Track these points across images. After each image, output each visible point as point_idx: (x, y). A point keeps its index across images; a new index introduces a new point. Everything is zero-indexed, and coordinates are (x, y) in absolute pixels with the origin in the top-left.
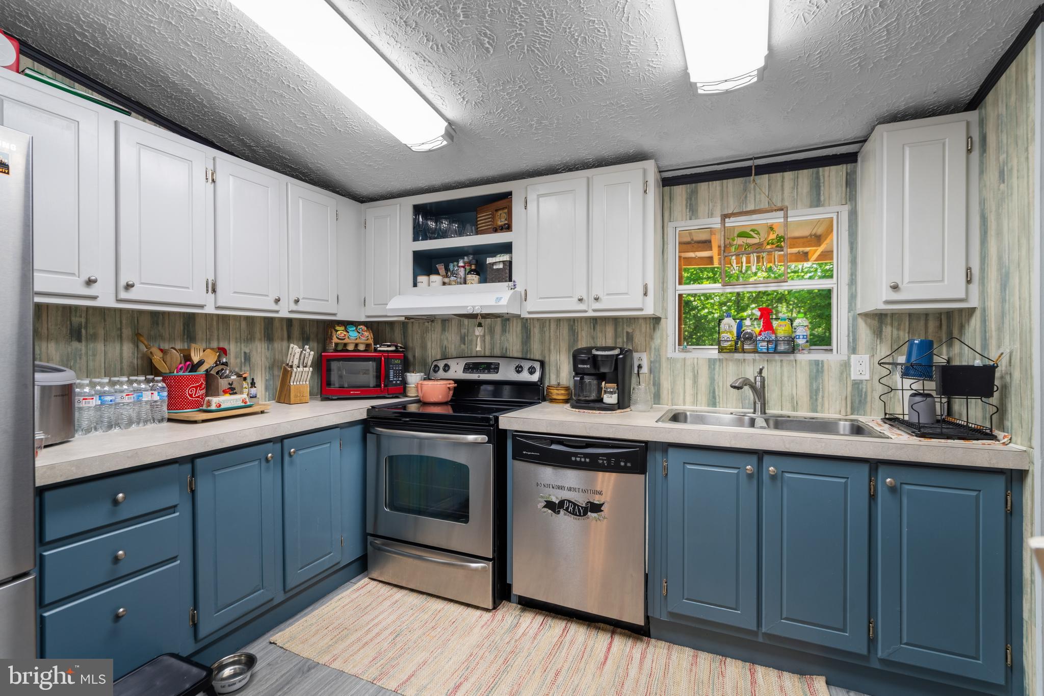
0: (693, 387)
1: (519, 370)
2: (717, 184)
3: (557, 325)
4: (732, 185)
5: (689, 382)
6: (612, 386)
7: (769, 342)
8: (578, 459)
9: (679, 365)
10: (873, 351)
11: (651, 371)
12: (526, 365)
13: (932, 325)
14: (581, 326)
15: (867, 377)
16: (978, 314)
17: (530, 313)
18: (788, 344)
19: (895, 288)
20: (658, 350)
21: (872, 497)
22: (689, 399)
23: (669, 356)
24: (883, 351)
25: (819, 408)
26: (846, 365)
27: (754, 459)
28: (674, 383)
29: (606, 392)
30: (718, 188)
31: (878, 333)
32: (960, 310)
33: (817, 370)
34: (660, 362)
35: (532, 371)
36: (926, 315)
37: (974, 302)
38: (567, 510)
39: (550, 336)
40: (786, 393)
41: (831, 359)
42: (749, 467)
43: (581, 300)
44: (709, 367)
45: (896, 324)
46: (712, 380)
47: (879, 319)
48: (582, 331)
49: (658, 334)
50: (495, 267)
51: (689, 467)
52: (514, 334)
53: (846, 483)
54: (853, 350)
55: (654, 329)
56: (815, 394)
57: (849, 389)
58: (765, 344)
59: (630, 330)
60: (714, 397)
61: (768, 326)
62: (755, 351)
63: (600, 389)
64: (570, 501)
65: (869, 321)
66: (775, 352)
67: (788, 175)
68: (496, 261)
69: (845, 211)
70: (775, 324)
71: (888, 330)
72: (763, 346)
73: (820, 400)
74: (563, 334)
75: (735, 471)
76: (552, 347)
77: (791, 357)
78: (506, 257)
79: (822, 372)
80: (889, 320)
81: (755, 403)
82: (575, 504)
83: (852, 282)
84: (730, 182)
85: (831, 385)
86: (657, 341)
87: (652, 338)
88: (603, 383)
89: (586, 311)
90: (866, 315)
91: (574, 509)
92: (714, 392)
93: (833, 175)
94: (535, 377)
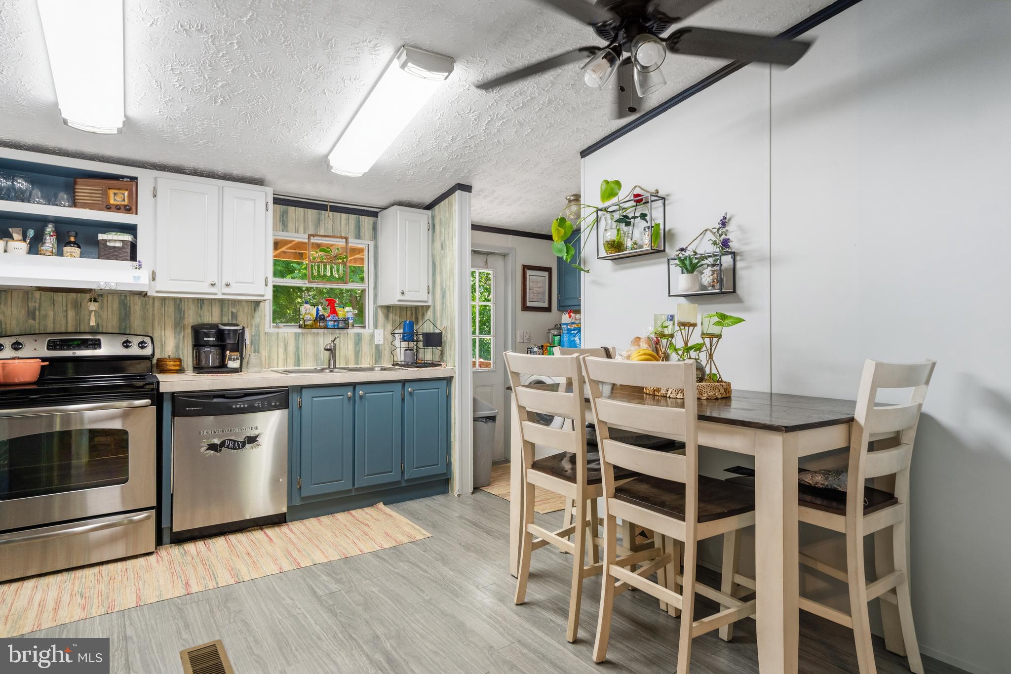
0: (284, 353)
1: (126, 344)
2: (301, 210)
3: (162, 304)
4: (311, 213)
5: (281, 350)
6: (236, 355)
7: (335, 321)
8: (238, 406)
9: (274, 338)
10: (384, 327)
11: (252, 343)
12: (136, 340)
13: (409, 313)
14: (188, 305)
15: (382, 342)
16: (431, 308)
17: (157, 292)
18: (345, 323)
19: (403, 293)
20: (258, 327)
21: (403, 399)
22: (281, 362)
23: (266, 331)
24: (389, 328)
25: (359, 362)
26: (372, 336)
27: (352, 388)
28: (270, 352)
29: (230, 359)
30: (302, 213)
31: (387, 317)
32: (422, 306)
33: (359, 337)
34: (259, 336)
35: (142, 345)
36: (406, 308)
37: (430, 303)
38: (228, 447)
39: (153, 314)
40: (342, 354)
41: (366, 332)
42: (349, 393)
43: (213, 285)
44: (296, 338)
45: (394, 312)
46: (297, 348)
47: (388, 309)
48: (188, 309)
49: (258, 314)
50: (108, 244)
51: (315, 399)
52: (110, 310)
53: (393, 394)
54: (376, 327)
55: (255, 310)
56: (357, 354)
57: (374, 349)
58: (333, 322)
59: (234, 311)
60: (299, 360)
61: (334, 311)
62: (326, 327)
63: (223, 357)
64: (230, 440)
65: (383, 309)
66: (338, 328)
67: (344, 216)
68: (115, 239)
69: (372, 244)
70: (338, 309)
71: (391, 316)
72: (330, 324)
73: (360, 357)
74: (168, 312)
75: (341, 397)
76: (156, 324)
77: (345, 331)
78: (128, 238)
79: (361, 340)
80: (391, 310)
81: (330, 361)
82: (235, 441)
83: (376, 287)
84: (310, 211)
85: (366, 349)
86: (257, 320)
87: (253, 317)
88: (228, 352)
89: (216, 294)
90: (382, 307)
91: (234, 445)
92: (298, 357)
93: (366, 221)
94: (148, 351)
